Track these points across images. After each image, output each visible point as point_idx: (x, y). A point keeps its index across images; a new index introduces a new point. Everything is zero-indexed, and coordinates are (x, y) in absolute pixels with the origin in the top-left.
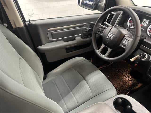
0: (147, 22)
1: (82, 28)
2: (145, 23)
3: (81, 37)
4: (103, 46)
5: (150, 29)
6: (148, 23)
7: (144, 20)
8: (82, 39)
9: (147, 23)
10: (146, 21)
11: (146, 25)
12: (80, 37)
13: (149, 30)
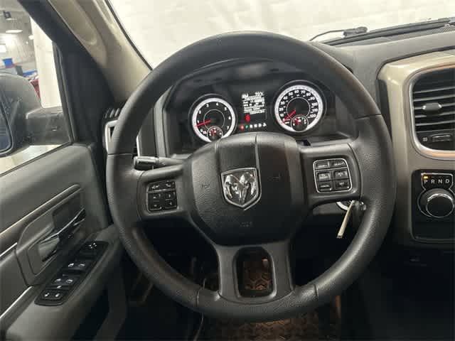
0: (259, 98)
1: (18, 252)
2: (253, 104)
3: (37, 303)
4: (225, 257)
5: (282, 115)
6: (262, 100)
7: (244, 96)
8: (56, 309)
9: (260, 104)
10: (252, 98)
11: (261, 108)
12: (33, 307)
13: (282, 118)
